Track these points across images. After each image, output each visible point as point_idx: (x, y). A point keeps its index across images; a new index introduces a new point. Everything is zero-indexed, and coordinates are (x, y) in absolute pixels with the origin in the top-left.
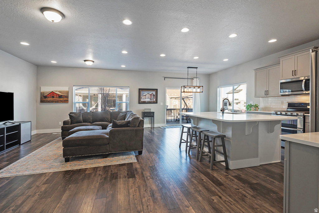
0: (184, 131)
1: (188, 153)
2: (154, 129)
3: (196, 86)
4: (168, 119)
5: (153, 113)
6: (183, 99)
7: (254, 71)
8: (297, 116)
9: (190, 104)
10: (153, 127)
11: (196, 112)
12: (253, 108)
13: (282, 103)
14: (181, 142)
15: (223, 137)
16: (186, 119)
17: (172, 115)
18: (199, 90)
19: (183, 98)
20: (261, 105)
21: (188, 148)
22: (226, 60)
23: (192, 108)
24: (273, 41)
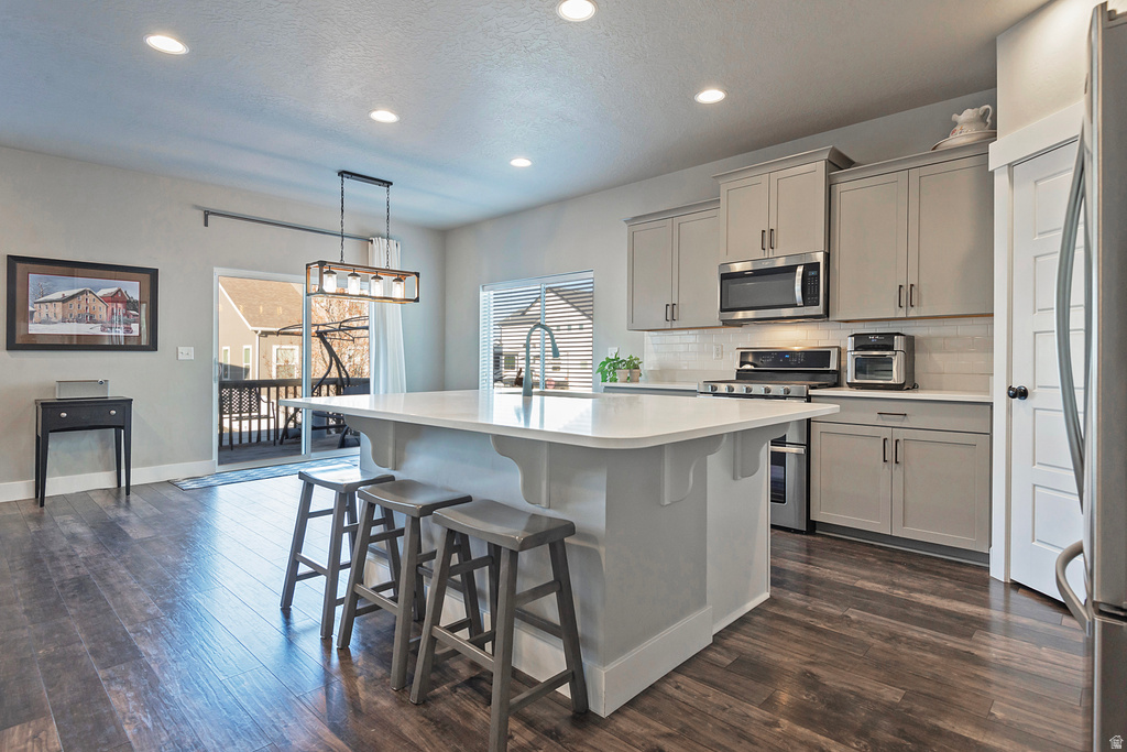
0: (312, 509)
1: (335, 646)
2: (133, 497)
3: (389, 272)
4: (226, 431)
5: (124, 405)
6: (321, 335)
7: (626, 225)
8: (784, 398)
9: (357, 360)
10: (123, 484)
11: (386, 392)
12: (622, 374)
13: (720, 353)
14: (293, 578)
15: (555, 539)
16: (338, 427)
17: (264, 412)
18: (398, 291)
19: (322, 329)
20: (649, 363)
21: (339, 610)
22: (521, 162)
23: (365, 376)
24: (711, 96)
